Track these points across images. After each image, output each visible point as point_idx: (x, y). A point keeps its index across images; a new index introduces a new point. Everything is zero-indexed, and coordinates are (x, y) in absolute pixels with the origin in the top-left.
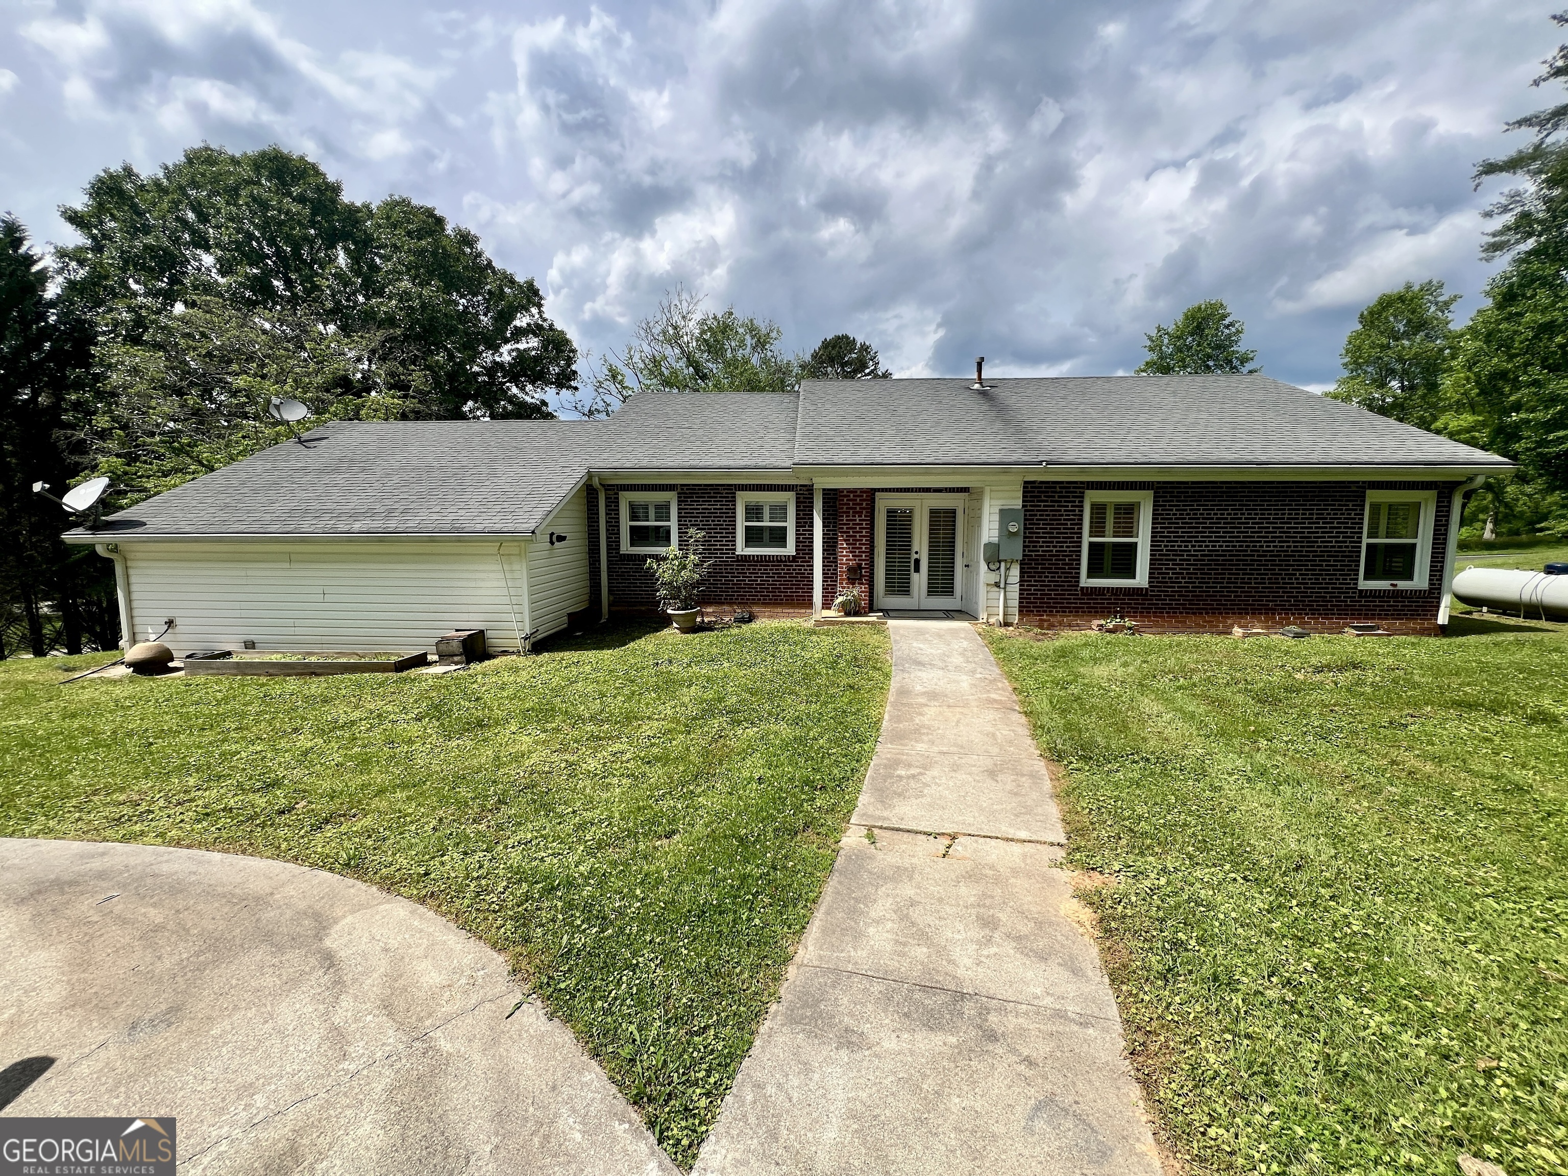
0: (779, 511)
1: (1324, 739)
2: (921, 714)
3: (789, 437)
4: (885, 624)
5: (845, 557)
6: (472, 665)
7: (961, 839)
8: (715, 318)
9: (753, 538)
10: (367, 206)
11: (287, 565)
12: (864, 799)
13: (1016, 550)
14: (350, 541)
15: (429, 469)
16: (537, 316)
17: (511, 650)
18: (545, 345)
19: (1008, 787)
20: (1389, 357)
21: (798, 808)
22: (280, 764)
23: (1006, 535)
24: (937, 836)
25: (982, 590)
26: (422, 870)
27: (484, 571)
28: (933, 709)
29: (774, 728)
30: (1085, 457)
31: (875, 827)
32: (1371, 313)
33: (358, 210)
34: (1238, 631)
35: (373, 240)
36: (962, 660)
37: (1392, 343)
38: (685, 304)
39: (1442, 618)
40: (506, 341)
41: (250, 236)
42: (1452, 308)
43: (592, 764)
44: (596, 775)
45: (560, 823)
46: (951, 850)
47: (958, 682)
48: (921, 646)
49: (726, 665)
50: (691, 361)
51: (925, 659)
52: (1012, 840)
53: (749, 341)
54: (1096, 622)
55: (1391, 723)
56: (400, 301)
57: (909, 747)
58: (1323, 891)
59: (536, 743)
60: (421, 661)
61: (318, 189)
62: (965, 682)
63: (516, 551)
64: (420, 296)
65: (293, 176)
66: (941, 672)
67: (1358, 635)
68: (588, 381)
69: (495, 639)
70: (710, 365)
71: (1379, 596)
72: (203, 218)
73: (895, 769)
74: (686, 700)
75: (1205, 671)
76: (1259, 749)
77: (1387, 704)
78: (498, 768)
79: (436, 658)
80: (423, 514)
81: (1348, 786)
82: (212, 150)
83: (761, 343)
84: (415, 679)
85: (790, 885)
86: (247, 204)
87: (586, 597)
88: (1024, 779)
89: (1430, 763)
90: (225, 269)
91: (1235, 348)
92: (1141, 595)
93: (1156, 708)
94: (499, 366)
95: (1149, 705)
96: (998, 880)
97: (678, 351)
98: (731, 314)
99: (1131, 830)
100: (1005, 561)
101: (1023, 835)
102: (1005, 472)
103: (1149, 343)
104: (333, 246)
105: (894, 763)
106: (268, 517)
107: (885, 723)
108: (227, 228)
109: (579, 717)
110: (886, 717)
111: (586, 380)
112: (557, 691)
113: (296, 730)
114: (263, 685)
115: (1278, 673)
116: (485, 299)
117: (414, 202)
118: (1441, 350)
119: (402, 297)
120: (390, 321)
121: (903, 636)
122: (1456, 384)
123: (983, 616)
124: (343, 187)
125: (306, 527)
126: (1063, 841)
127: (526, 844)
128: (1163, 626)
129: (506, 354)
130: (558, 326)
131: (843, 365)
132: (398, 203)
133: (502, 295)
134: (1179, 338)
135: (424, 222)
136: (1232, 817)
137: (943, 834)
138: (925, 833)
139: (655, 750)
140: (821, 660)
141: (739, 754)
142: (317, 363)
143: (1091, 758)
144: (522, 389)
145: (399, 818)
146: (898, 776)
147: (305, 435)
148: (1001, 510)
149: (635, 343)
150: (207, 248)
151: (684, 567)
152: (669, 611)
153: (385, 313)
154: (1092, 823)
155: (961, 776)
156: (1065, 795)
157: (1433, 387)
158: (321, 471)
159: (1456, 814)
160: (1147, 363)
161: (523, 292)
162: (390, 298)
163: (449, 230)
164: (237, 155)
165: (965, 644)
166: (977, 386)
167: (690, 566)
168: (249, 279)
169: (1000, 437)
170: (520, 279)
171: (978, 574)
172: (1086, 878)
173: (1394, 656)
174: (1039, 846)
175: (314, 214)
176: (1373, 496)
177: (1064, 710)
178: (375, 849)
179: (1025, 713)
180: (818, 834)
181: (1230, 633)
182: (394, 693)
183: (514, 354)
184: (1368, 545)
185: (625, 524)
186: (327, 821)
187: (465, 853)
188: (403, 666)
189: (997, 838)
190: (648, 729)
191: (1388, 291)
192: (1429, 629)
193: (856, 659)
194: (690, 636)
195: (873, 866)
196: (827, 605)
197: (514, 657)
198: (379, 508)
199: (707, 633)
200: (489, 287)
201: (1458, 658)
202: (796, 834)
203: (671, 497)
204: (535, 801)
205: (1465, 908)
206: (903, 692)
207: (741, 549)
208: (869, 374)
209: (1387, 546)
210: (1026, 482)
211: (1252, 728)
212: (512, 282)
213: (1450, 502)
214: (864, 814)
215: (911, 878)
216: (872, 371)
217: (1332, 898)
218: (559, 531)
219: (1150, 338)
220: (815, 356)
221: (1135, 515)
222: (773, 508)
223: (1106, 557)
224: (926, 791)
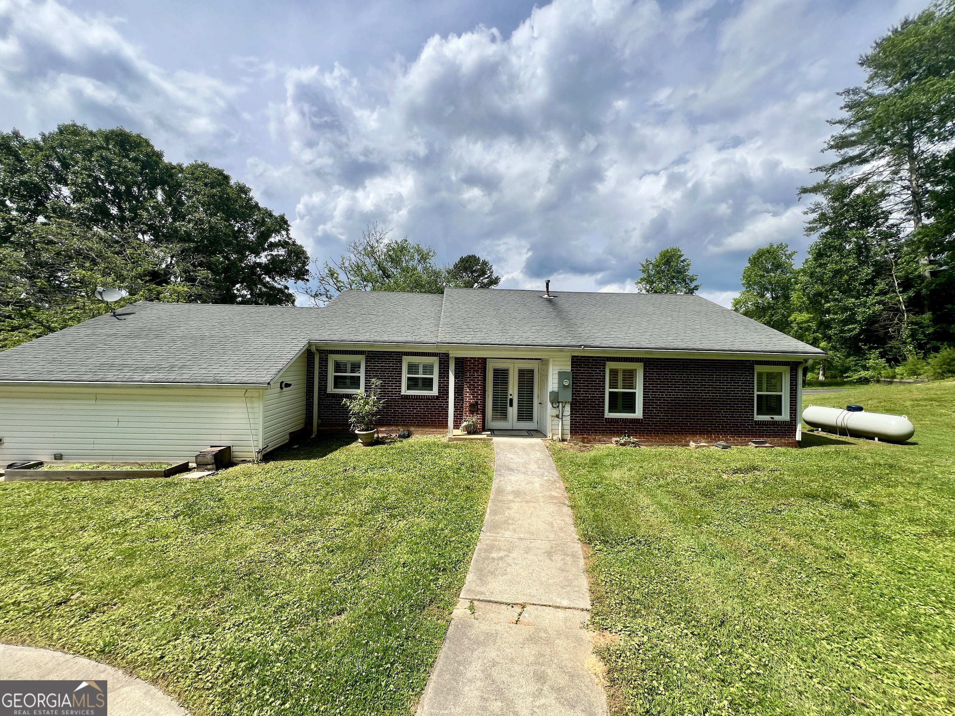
0: (428, 369)
1: (738, 521)
2: (509, 508)
3: (437, 323)
4: (492, 440)
5: (468, 398)
6: (220, 472)
7: (528, 608)
8: (396, 242)
9: (413, 383)
10: (180, 166)
11: (94, 402)
12: (470, 577)
13: (568, 396)
14: (141, 387)
15: (203, 338)
16: (285, 236)
17: (248, 459)
18: (289, 253)
19: (558, 565)
20: (764, 281)
21: (427, 587)
22: (65, 559)
23: (562, 387)
24: (513, 605)
25: (549, 419)
26: (158, 654)
27: (234, 408)
28: (517, 504)
29: (418, 521)
30: (605, 343)
31: (475, 600)
32: (754, 258)
33: (174, 168)
34: (692, 444)
35: (181, 186)
36: (536, 466)
37: (766, 274)
38: (378, 234)
39: (798, 437)
40: (265, 250)
41: (96, 179)
42: (793, 257)
43: (293, 554)
44: (295, 562)
45: (265, 606)
46: (521, 617)
47: (532, 483)
48: (512, 456)
49: (390, 470)
50: (381, 267)
51: (513, 466)
52: (559, 607)
53: (416, 256)
54: (614, 439)
55: (773, 509)
56: (196, 224)
57: (501, 534)
58: (735, 641)
59: (257, 536)
60: (184, 468)
61: (147, 155)
62: (537, 482)
63: (256, 394)
64: (209, 222)
65: (132, 146)
66: (523, 476)
67: (756, 447)
68: (316, 276)
69: (238, 452)
70: (392, 270)
71: (765, 425)
72: (65, 166)
73: (491, 553)
74: (362, 498)
75: (674, 474)
76: (702, 532)
77: (770, 497)
78: (228, 557)
79: (194, 465)
80: (195, 370)
81: (750, 558)
82: (77, 126)
83: (424, 258)
84: (178, 484)
85: (416, 653)
86: (97, 161)
87: (303, 421)
88: (568, 558)
89: (793, 539)
90: (77, 197)
91: (687, 273)
92: (639, 423)
93: (647, 501)
94: (259, 265)
95: (644, 500)
96: (548, 642)
97: (373, 260)
98: (406, 241)
99: (629, 597)
100: (562, 402)
101: (565, 603)
102: (561, 351)
103: (642, 268)
104: (154, 187)
105: (490, 548)
106: (83, 369)
107: (487, 516)
108: (81, 174)
109: (289, 513)
110: (488, 511)
111: (314, 275)
112: (276, 493)
113: (82, 528)
114: (64, 489)
115: (714, 474)
116: (252, 224)
117: (211, 166)
118: (790, 279)
119: (197, 222)
120: (187, 238)
121: (502, 449)
122: (799, 298)
123: (549, 435)
124: (165, 154)
125: (110, 376)
126: (589, 607)
127: (238, 626)
128: (652, 441)
129: (263, 258)
130: (298, 242)
131: (472, 272)
132: (200, 166)
133: (263, 223)
134: (658, 266)
135: (216, 178)
136: (686, 585)
137: (517, 604)
138: (506, 604)
139: (338, 541)
140: (451, 467)
141: (393, 542)
142: (133, 263)
143: (608, 542)
144: (273, 279)
145: (149, 605)
146: (492, 558)
147: (119, 311)
148: (559, 372)
149: (347, 254)
150: (66, 185)
151: (368, 403)
152: (357, 432)
153: (185, 231)
154: (607, 593)
155: (531, 557)
156: (591, 571)
157: (787, 298)
158: (127, 336)
159: (807, 577)
160: (641, 279)
161: (277, 222)
162: (189, 222)
163: (232, 182)
164: (94, 131)
165: (538, 454)
166: (546, 296)
167: (371, 403)
168: (92, 206)
169: (559, 329)
170: (276, 214)
171: (546, 409)
172: (601, 638)
173: (775, 462)
174: (575, 612)
175: (143, 168)
176: (758, 369)
177: (594, 505)
178: (126, 635)
179: (571, 506)
180: (438, 608)
181: (688, 445)
182: (160, 495)
183: (269, 257)
184: (758, 395)
185: (331, 374)
186: (93, 610)
187: (194, 636)
188: (169, 473)
189: (550, 606)
190: (335, 522)
191: (762, 248)
192: (792, 443)
193: (472, 466)
194: (369, 448)
195: (472, 633)
196: (456, 427)
197: (250, 465)
198: (165, 364)
199: (380, 446)
200: (255, 217)
201: (806, 464)
202: (424, 608)
203: (361, 359)
204: (250, 587)
205: (812, 650)
206: (500, 491)
207: (404, 391)
208: (487, 278)
209: (767, 396)
210: (573, 357)
211: (699, 516)
212: (271, 215)
213: (796, 373)
214: (469, 590)
215: (495, 642)
216: (489, 277)
217: (741, 646)
218: (287, 380)
219: (643, 266)
220: (456, 266)
221: (634, 379)
222: (425, 367)
223: (619, 403)
224: (508, 570)
